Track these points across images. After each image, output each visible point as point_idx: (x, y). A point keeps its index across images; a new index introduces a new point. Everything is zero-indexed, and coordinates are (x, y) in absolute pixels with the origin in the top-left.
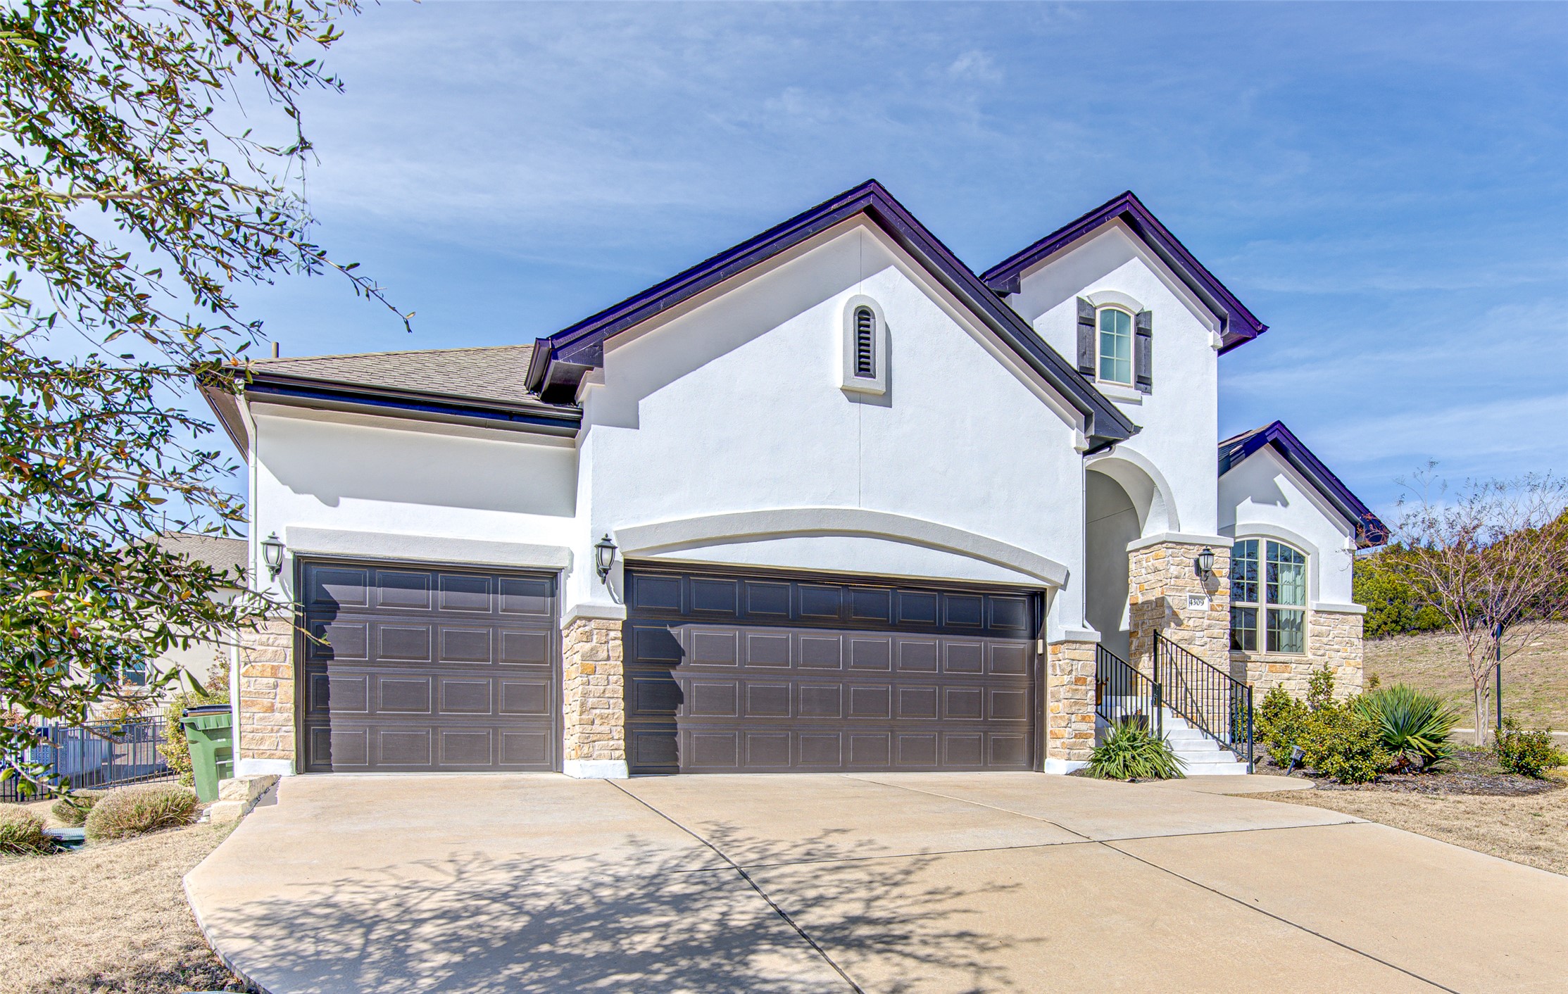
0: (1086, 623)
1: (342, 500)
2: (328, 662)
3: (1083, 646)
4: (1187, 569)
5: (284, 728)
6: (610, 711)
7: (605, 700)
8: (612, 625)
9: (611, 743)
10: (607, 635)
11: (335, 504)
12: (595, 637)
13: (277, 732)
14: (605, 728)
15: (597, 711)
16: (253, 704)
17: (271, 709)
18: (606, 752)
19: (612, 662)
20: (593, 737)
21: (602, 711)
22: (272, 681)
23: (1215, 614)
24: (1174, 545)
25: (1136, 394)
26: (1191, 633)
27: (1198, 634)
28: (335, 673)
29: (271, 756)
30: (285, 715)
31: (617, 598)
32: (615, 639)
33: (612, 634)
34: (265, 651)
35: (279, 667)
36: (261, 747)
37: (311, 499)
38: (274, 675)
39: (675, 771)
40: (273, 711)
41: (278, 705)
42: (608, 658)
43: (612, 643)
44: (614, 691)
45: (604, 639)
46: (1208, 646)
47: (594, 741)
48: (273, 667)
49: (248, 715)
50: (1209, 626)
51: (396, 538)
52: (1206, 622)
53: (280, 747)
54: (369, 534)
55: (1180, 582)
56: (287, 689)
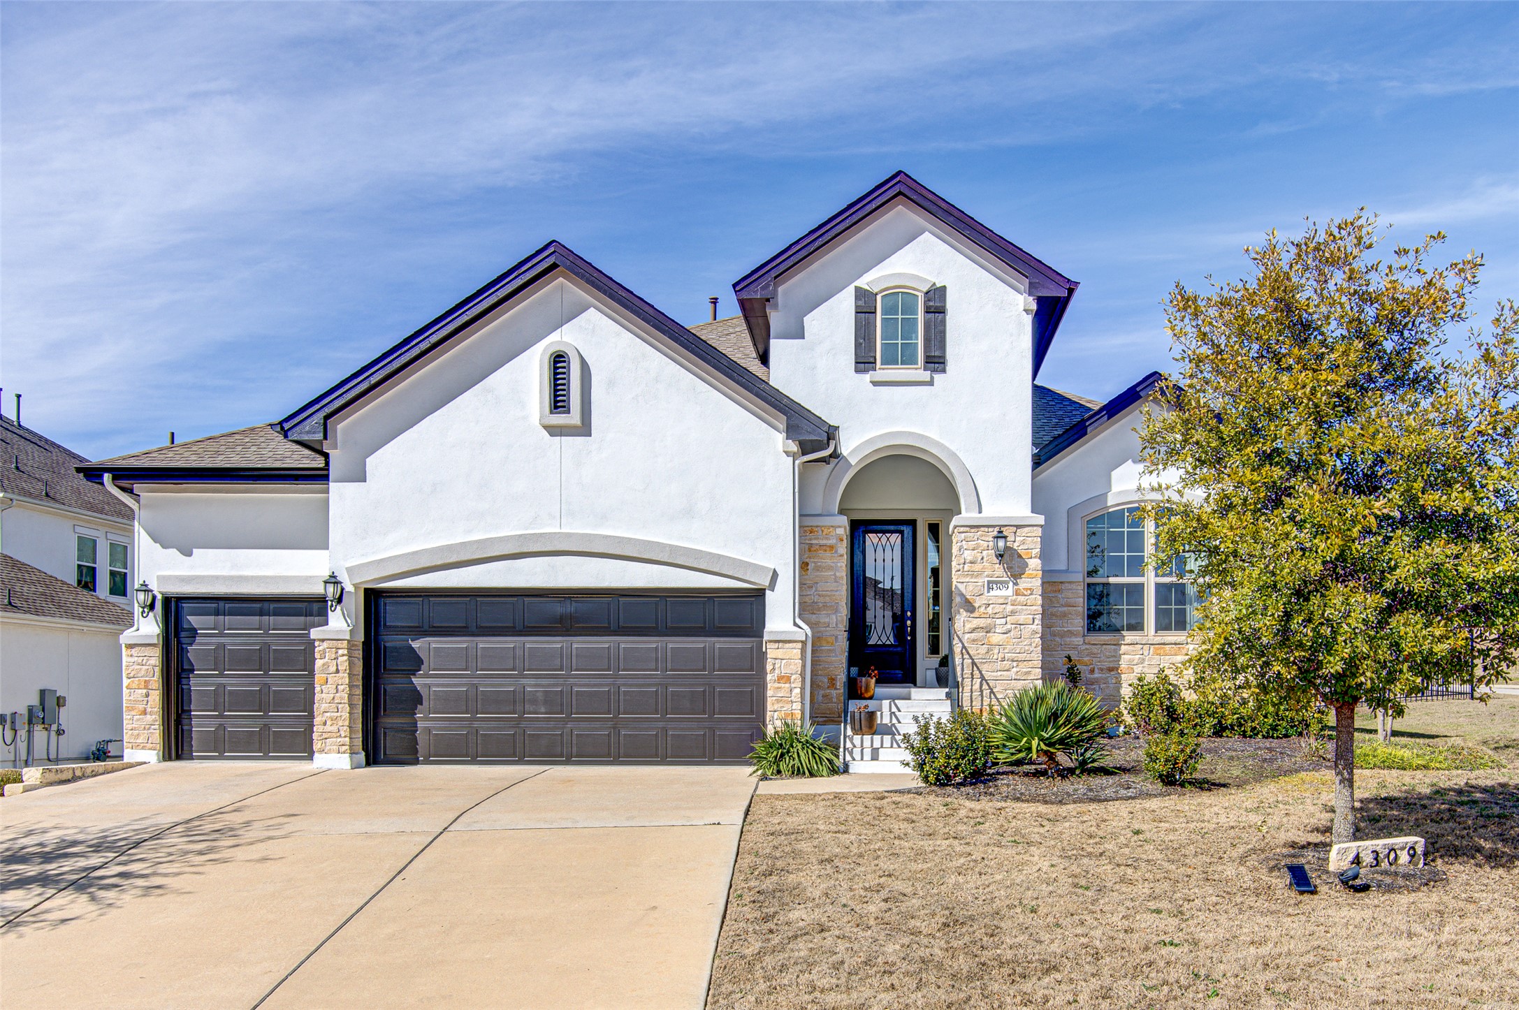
0: (799, 621)
1: (194, 550)
2: (191, 676)
3: (787, 645)
4: (985, 553)
5: (153, 727)
6: (339, 714)
7: (334, 705)
8: (339, 644)
9: (339, 740)
10: (337, 652)
11: (189, 554)
12: (327, 654)
13: (149, 729)
14: (334, 728)
15: (328, 714)
16: (133, 709)
17: (145, 712)
18: (334, 747)
19: (340, 675)
20: (325, 736)
21: (332, 714)
22: (145, 691)
23: (1021, 598)
24: (968, 529)
25: (926, 375)
26: (989, 621)
27: (998, 621)
28: (196, 685)
29: (143, 748)
30: (154, 717)
31: (349, 621)
32: (343, 655)
33: (341, 652)
34: (141, 669)
35: (149, 681)
36: (138, 741)
37: (173, 552)
38: (146, 687)
39: (415, 762)
40: (146, 714)
41: (149, 710)
42: (338, 671)
43: (341, 659)
44: (341, 698)
45: (333, 656)
46: (1012, 633)
47: (326, 739)
48: (146, 681)
49: (129, 717)
50: (1013, 613)
51: (231, 578)
52: (1009, 608)
53: (150, 742)
54: (213, 576)
55: (977, 567)
56: (156, 697)
